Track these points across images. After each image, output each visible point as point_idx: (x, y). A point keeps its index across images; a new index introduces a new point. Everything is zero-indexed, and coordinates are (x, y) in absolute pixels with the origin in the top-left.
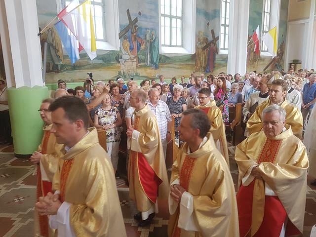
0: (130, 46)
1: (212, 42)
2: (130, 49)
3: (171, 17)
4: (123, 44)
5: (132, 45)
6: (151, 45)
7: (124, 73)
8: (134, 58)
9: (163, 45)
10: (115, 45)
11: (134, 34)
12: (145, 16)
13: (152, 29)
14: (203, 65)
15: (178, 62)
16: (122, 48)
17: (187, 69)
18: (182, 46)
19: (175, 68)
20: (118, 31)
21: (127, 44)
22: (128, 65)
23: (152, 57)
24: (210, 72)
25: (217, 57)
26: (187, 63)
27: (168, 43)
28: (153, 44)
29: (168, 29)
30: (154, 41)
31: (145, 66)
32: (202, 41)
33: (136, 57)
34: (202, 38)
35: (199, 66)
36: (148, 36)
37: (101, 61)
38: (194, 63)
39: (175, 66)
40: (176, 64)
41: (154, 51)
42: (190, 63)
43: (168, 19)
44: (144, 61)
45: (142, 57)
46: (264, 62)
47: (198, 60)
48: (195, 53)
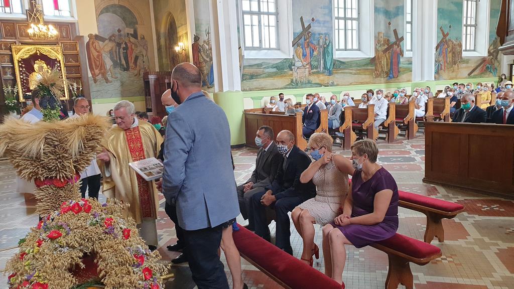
0: (303, 53)
1: (395, 43)
2: (303, 55)
3: (345, 19)
4: (296, 52)
5: (305, 51)
6: (324, 50)
7: (296, 80)
8: (307, 65)
9: (337, 50)
10: (288, 52)
11: (307, 41)
12: (318, 22)
13: (326, 34)
14: (385, 69)
15: (355, 66)
16: (295, 55)
17: (365, 74)
18: (359, 50)
19: (351, 73)
20: (292, 39)
21: (300, 50)
22: (301, 72)
23: (325, 63)
24: (394, 77)
25: (401, 60)
26: (363, 68)
27: (342, 46)
28: (327, 49)
29: (342, 33)
30: (328, 46)
31: (318, 73)
32: (382, 42)
33: (309, 63)
34: (382, 39)
35: (380, 70)
36: (321, 41)
37: (275, 70)
38: (374, 68)
39: (351, 71)
40: (352, 70)
42: (369, 68)
43: (342, 22)
44: (317, 68)
45: (316, 63)
46: (469, 65)
47: (378, 64)
48: (375, 57)
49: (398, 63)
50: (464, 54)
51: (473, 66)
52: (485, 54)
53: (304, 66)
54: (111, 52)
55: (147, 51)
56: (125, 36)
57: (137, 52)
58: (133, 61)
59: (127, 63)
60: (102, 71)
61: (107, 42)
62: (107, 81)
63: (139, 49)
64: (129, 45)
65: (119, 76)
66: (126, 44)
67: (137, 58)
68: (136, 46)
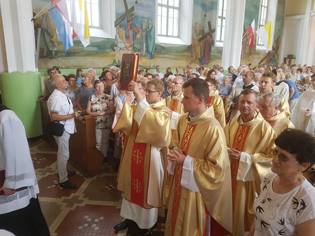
0: (126, 35)
1: (208, 34)
2: (126, 37)
3: (168, 7)
4: (118, 33)
5: (127, 33)
6: (147, 34)
8: (130, 47)
9: (159, 35)
10: (110, 33)
11: (131, 23)
12: (142, 6)
13: (148, 18)
14: (199, 56)
15: (174, 52)
16: (118, 36)
17: (183, 60)
18: (178, 37)
19: (170, 58)
20: (114, 19)
21: (123, 32)
23: (147, 47)
24: (205, 63)
26: (183, 54)
28: (149, 33)
29: (164, 19)
30: (151, 30)
32: (198, 32)
33: (131, 45)
34: (198, 29)
35: (195, 57)
36: (144, 24)
37: (95, 49)
38: (190, 54)
39: (171, 56)
41: (150, 40)
42: (186, 54)
45: (138, 46)
46: (259, 56)
47: (194, 52)
48: (191, 45)
49: (210, 51)
50: (258, 47)
51: (262, 57)
53: (127, 48)
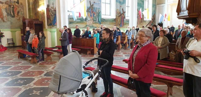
1: (123, 14)
2: (90, 16)
4: (88, 14)
5: (91, 14)
11: (92, 10)
12: (96, 3)
14: (119, 23)
15: (109, 21)
16: (88, 16)
17: (112, 25)
18: (110, 15)
20: (86, 9)
22: (90, 22)
23: (98, 19)
24: (122, 26)
25: (125, 20)
26: (112, 22)
28: (99, 14)
30: (99, 13)
34: (118, 12)
35: (117, 23)
36: (97, 11)
38: (115, 22)
39: (108, 23)
41: (99, 17)
44: (95, 21)
46: (146, 23)
47: (117, 21)
48: (116, 18)
49: (123, 21)
50: (145, 19)
51: (147, 23)
52: (151, 20)
54: (6, 9)
55: (23, 9)
56: (13, 2)
57: (19, 10)
58: (17, 13)
59: (14, 14)
60: (2, 17)
61: (4, 4)
62: (4, 21)
63: (20, 8)
64: (15, 6)
65: (10, 20)
66: (13, 6)
67: (18, 12)
68: (18, 7)
